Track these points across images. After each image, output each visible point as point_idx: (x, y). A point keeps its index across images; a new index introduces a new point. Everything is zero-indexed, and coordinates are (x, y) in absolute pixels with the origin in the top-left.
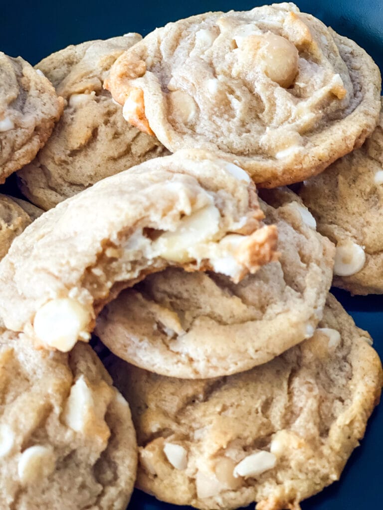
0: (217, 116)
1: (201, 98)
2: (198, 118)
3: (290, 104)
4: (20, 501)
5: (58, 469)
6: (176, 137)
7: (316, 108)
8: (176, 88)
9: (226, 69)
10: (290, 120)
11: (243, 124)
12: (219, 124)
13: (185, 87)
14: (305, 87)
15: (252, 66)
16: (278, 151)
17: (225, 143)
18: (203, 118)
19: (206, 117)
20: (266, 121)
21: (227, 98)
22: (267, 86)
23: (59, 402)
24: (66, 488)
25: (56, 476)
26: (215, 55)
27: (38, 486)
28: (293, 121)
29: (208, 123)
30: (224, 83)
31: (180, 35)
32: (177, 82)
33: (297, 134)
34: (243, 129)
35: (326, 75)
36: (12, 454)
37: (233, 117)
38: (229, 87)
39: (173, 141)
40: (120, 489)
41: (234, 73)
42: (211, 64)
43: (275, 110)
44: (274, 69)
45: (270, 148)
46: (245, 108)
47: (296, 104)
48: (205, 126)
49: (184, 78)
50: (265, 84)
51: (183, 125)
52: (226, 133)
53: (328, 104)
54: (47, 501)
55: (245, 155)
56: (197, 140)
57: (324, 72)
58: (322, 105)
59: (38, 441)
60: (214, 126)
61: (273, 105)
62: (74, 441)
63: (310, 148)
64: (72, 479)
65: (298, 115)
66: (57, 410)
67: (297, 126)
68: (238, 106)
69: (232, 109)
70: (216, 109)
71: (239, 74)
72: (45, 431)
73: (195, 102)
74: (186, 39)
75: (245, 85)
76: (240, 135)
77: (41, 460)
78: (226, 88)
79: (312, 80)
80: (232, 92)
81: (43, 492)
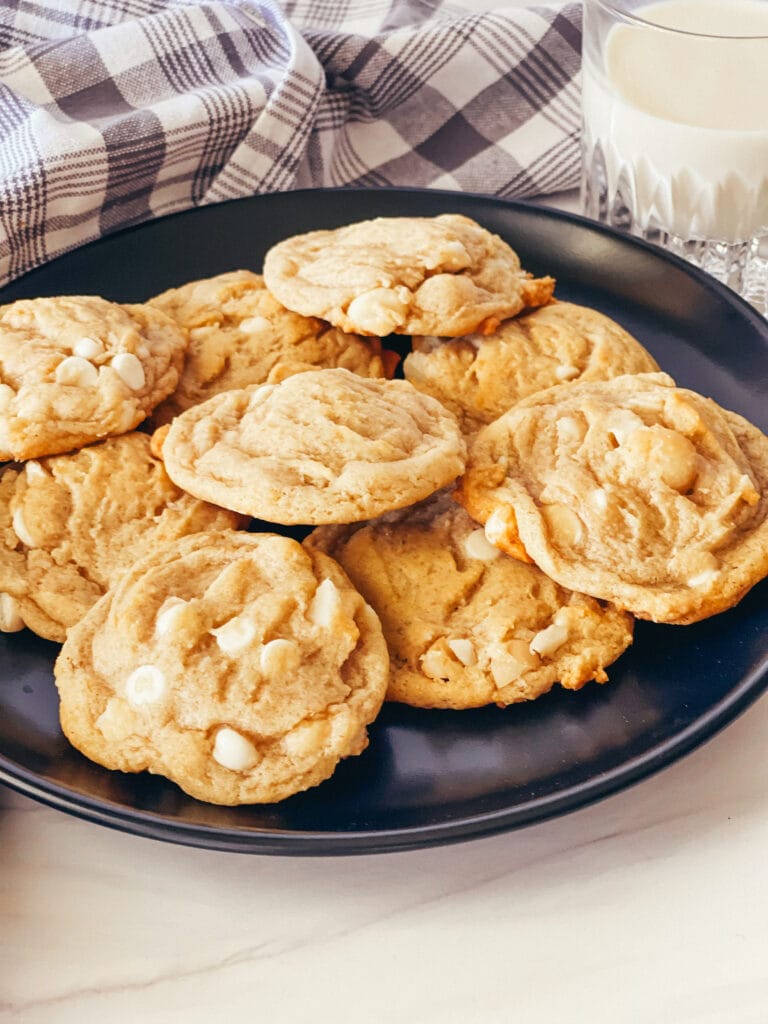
0: (611, 537)
1: (588, 514)
2: (586, 539)
3: (696, 517)
4: (262, 691)
5: (303, 664)
6: (564, 567)
7: (726, 520)
8: (552, 501)
9: (611, 474)
10: (698, 536)
11: (643, 545)
12: (616, 546)
13: (565, 500)
14: (710, 493)
15: (645, 471)
16: (690, 577)
17: (626, 570)
18: (594, 540)
19: (598, 539)
20: (669, 539)
21: (620, 514)
22: (665, 496)
23: (304, 599)
24: (311, 683)
25: (301, 671)
26: (591, 455)
27: (281, 677)
28: (702, 537)
29: (602, 547)
30: (613, 494)
31: (536, 425)
32: (552, 493)
33: (710, 555)
34: (644, 552)
35: (732, 477)
36: (254, 645)
37: (630, 536)
38: (620, 499)
39: (563, 571)
40: (370, 691)
41: (623, 480)
42: (588, 467)
43: (678, 525)
44: (672, 474)
45: (680, 575)
46: (643, 525)
47: (702, 515)
48: (598, 550)
49: (562, 489)
50: (663, 493)
51: (570, 549)
52: (625, 558)
53: (739, 513)
54: (291, 692)
55: (652, 585)
56: (592, 570)
57: (727, 472)
58: (733, 516)
59: (280, 635)
60: (609, 550)
61: (675, 519)
62: (320, 637)
63: (728, 571)
64: (318, 675)
65: (708, 530)
66: (302, 606)
67: (708, 543)
68: (634, 523)
69: (626, 526)
70: (608, 528)
71: (630, 480)
72: (290, 628)
73: (580, 518)
74: (545, 430)
75: (637, 494)
76: (643, 560)
77: (285, 651)
78: (617, 500)
79: (717, 484)
80: (624, 505)
81: (287, 683)
